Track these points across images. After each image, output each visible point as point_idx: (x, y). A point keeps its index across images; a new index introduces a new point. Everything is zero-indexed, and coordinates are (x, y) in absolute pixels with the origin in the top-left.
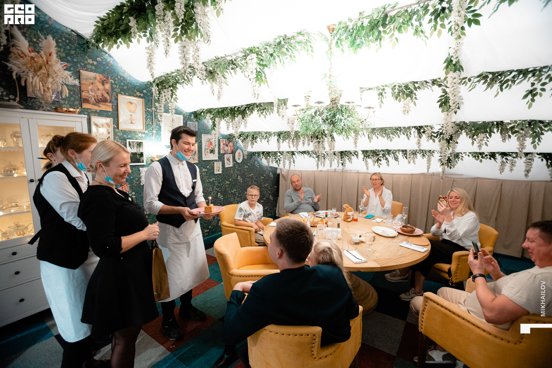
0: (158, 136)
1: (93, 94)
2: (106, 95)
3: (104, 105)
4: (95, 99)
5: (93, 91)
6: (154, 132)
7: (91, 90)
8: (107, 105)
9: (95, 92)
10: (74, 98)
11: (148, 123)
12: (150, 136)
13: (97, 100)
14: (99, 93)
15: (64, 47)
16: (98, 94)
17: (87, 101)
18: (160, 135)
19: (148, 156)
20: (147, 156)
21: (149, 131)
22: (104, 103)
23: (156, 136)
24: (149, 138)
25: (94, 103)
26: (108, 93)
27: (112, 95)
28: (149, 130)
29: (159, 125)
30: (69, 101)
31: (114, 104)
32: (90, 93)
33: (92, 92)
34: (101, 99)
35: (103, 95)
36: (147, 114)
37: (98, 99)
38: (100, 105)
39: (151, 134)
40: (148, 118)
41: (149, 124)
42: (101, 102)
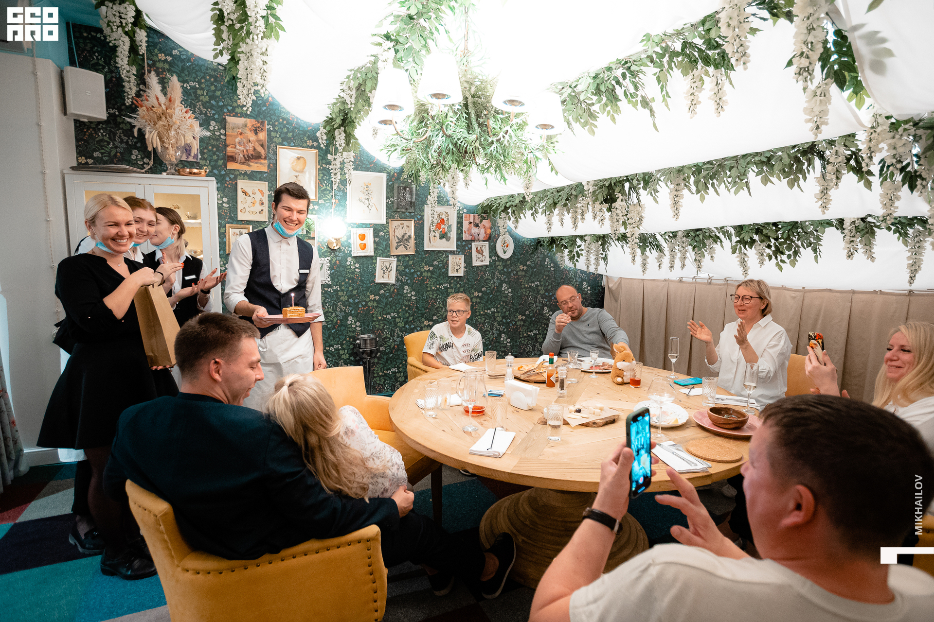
0: (341, 208)
1: (242, 148)
2: (260, 149)
3: (256, 163)
4: (244, 156)
5: (242, 144)
6: (333, 201)
7: (239, 143)
8: (261, 164)
9: (245, 146)
10: (218, 156)
11: (324, 187)
12: (327, 208)
13: (246, 156)
14: (250, 147)
15: (207, 88)
16: (247, 148)
17: (232, 159)
18: (345, 206)
19: (323, 240)
20: (321, 240)
21: (325, 200)
22: (256, 161)
23: (337, 208)
24: (325, 211)
25: (242, 161)
26: (262, 146)
27: (269, 147)
28: (325, 198)
29: (344, 190)
30: (210, 161)
31: (271, 161)
32: (238, 147)
33: (240, 145)
34: (252, 155)
35: (255, 149)
36: (323, 173)
37: (248, 156)
38: (251, 164)
39: (328, 204)
40: (324, 180)
41: (325, 190)
42: (252, 159)
